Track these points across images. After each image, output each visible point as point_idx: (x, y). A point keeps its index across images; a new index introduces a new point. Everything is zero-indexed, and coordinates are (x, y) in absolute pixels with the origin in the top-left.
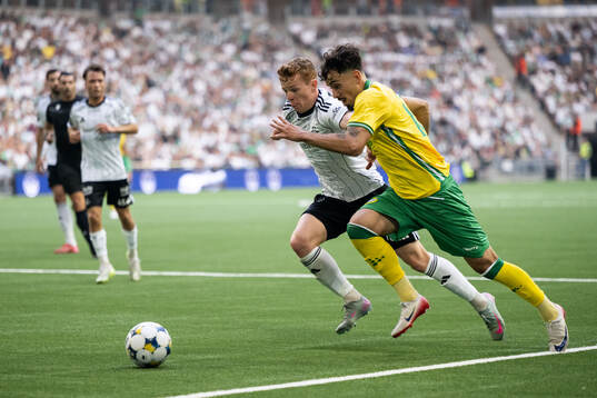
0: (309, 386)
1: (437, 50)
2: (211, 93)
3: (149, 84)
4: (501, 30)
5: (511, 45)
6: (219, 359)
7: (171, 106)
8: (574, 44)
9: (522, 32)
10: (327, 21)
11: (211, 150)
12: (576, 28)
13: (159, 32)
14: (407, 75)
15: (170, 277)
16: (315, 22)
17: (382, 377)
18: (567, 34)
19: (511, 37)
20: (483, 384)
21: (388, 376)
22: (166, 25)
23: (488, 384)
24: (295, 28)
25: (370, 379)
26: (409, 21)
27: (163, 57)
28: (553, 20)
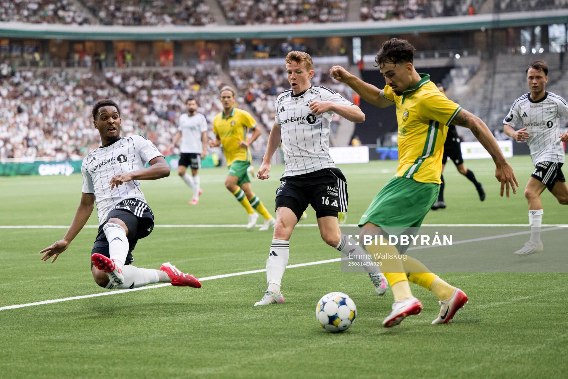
0: (114, 295)
1: (196, 87)
2: (57, 116)
3: (20, 111)
4: (233, 73)
5: (240, 82)
6: (60, 280)
7: (33, 124)
8: (277, 82)
9: (248, 75)
10: (128, 70)
11: (58, 150)
12: (280, 72)
13: (25, 79)
14: (178, 103)
15: (31, 229)
16: (121, 70)
17: (160, 288)
18: (275, 76)
19: (241, 78)
20: (221, 290)
21: (162, 287)
22: (29, 75)
23: (224, 290)
24: (109, 75)
25: (152, 289)
26: (178, 69)
27: (27, 94)
28: (266, 68)
